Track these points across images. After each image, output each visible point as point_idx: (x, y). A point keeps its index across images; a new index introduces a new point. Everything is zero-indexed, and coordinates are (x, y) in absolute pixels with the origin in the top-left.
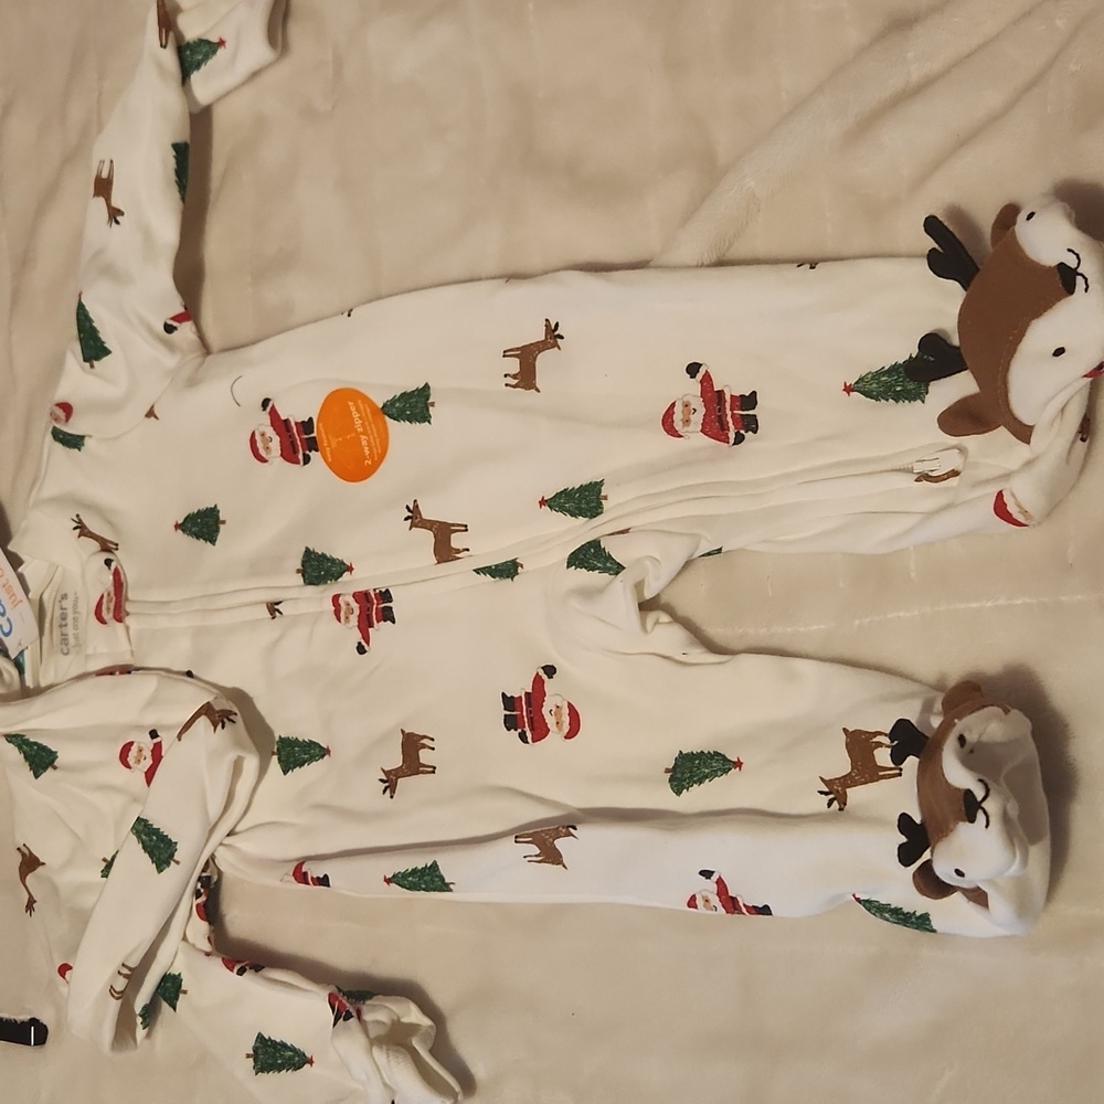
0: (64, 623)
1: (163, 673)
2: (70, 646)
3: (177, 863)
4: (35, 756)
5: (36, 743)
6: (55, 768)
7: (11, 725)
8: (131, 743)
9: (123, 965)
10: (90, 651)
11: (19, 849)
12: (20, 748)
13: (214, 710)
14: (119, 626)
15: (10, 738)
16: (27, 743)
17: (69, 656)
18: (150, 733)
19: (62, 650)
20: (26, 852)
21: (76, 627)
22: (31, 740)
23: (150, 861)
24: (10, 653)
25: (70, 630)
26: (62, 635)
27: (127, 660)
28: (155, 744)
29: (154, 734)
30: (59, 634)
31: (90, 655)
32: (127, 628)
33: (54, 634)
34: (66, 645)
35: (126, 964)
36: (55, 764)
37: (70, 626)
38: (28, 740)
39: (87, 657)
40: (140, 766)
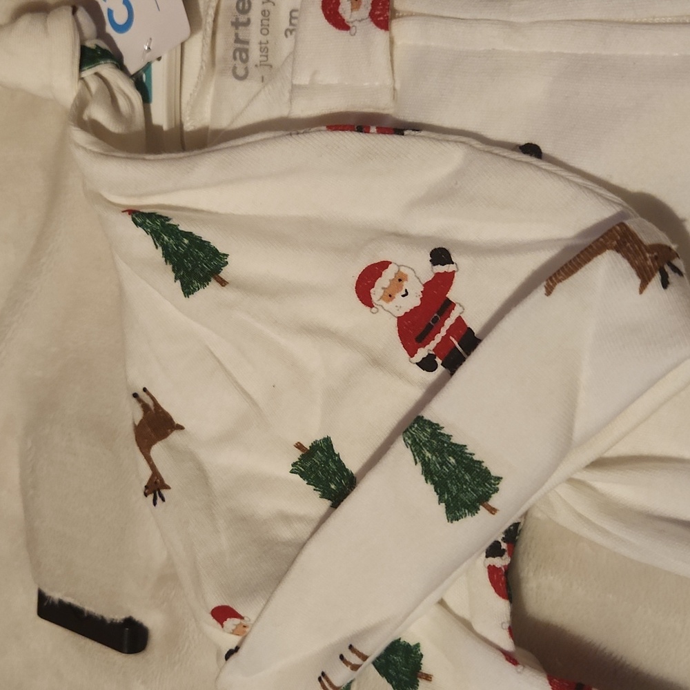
0: (243, 18)
1: (474, 143)
2: (251, 64)
3: (492, 511)
4: (185, 255)
5: (189, 235)
6: (223, 283)
7: (141, 196)
8: (384, 265)
9: (351, 647)
10: (303, 79)
11: (135, 395)
12: (156, 237)
13: (640, 242)
14: (380, 35)
15: (142, 218)
16: (174, 231)
17: (246, 83)
18: (432, 254)
19: (235, 68)
20: (151, 403)
21: (265, 29)
22: (181, 228)
23: (436, 497)
24: (127, 62)
25: (254, 35)
26: (237, 40)
27: (383, 104)
28: (438, 275)
29: (440, 256)
30: (232, 39)
31: (299, 87)
32: (392, 42)
33: (219, 36)
34: (245, 61)
35: (356, 646)
36: (222, 275)
37: (255, 27)
38: (175, 227)
39: (294, 88)
40: (390, 306)
